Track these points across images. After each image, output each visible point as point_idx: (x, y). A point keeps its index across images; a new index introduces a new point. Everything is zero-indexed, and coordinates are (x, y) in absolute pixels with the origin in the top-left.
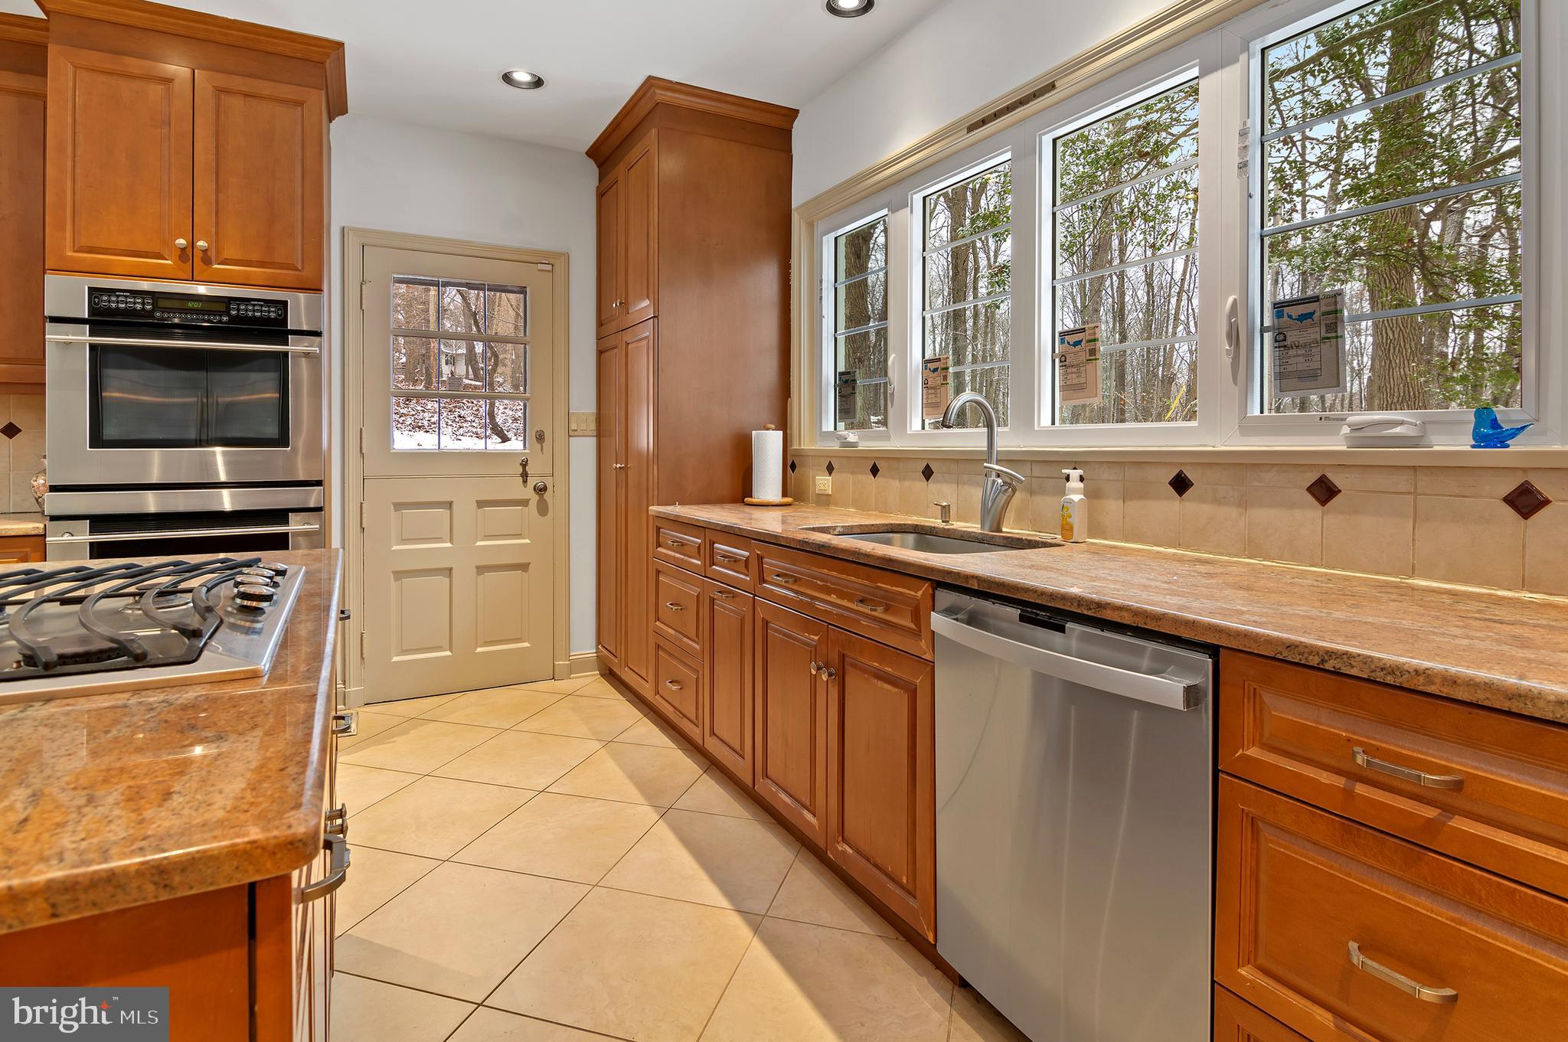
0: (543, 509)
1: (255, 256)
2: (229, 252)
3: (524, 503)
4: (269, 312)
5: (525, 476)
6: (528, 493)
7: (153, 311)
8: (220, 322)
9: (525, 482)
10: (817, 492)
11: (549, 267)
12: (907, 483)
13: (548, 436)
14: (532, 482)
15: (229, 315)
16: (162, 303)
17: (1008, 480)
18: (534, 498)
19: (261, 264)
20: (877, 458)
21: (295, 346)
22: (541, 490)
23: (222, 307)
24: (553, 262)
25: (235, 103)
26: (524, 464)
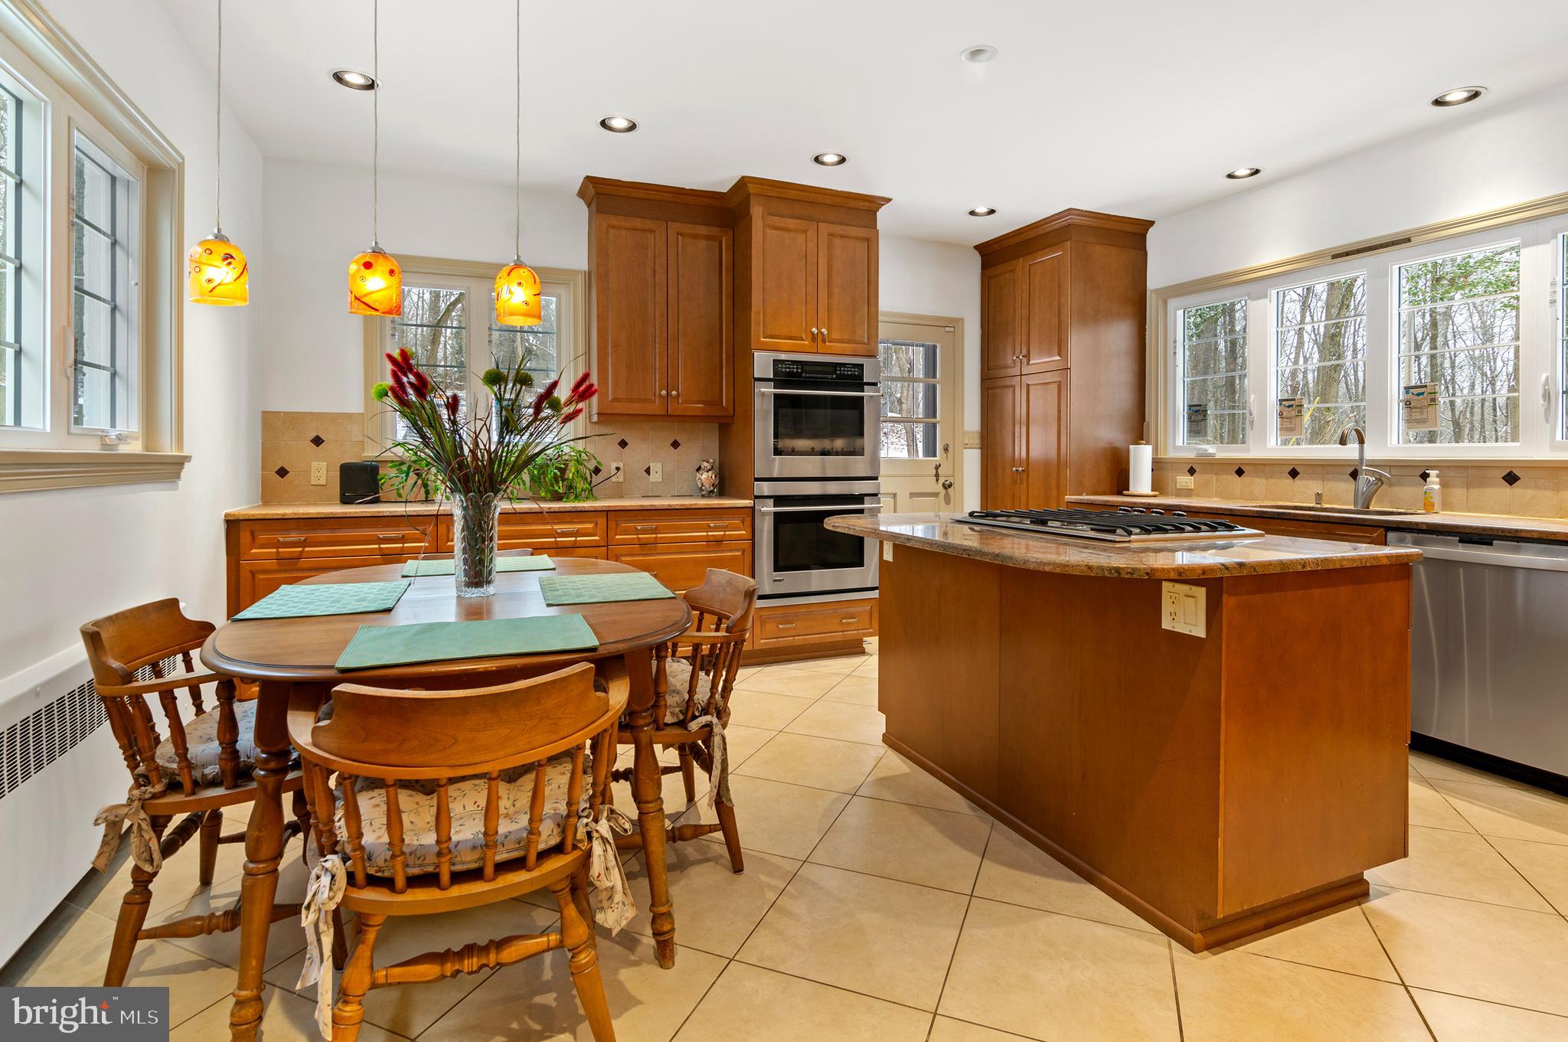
0: (947, 500)
1: (846, 337)
2: (835, 335)
3: (936, 495)
4: (855, 371)
5: (937, 476)
6: (939, 488)
7: (801, 373)
8: (832, 378)
9: (937, 480)
10: (1178, 487)
11: (952, 329)
12: (1273, 481)
13: (950, 449)
14: (942, 480)
15: (836, 374)
16: (805, 368)
17: (1378, 477)
18: (943, 492)
19: (849, 342)
20: (1242, 464)
21: (867, 393)
22: (947, 486)
23: (830, 369)
24: (951, 326)
25: (837, 241)
26: (937, 468)
